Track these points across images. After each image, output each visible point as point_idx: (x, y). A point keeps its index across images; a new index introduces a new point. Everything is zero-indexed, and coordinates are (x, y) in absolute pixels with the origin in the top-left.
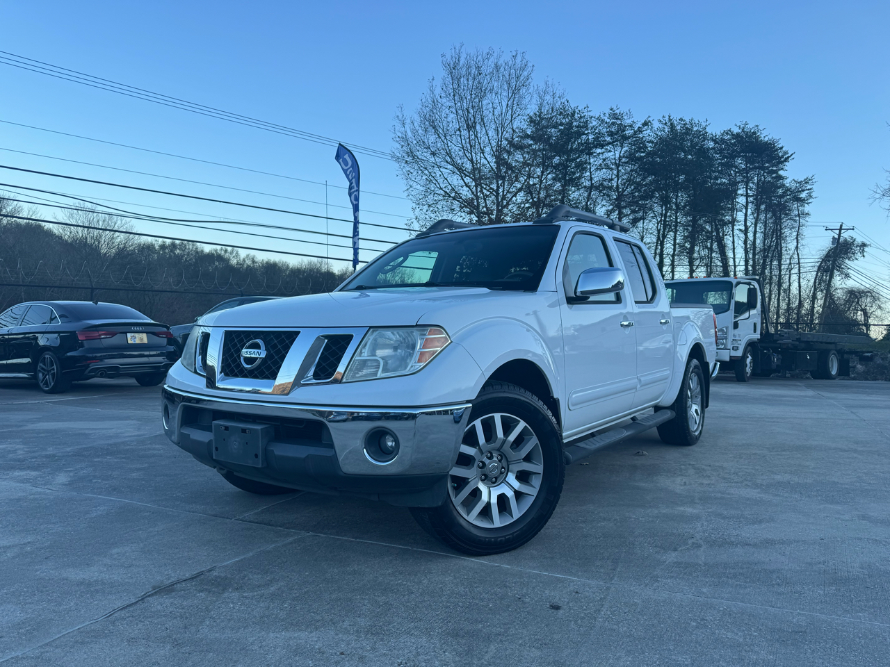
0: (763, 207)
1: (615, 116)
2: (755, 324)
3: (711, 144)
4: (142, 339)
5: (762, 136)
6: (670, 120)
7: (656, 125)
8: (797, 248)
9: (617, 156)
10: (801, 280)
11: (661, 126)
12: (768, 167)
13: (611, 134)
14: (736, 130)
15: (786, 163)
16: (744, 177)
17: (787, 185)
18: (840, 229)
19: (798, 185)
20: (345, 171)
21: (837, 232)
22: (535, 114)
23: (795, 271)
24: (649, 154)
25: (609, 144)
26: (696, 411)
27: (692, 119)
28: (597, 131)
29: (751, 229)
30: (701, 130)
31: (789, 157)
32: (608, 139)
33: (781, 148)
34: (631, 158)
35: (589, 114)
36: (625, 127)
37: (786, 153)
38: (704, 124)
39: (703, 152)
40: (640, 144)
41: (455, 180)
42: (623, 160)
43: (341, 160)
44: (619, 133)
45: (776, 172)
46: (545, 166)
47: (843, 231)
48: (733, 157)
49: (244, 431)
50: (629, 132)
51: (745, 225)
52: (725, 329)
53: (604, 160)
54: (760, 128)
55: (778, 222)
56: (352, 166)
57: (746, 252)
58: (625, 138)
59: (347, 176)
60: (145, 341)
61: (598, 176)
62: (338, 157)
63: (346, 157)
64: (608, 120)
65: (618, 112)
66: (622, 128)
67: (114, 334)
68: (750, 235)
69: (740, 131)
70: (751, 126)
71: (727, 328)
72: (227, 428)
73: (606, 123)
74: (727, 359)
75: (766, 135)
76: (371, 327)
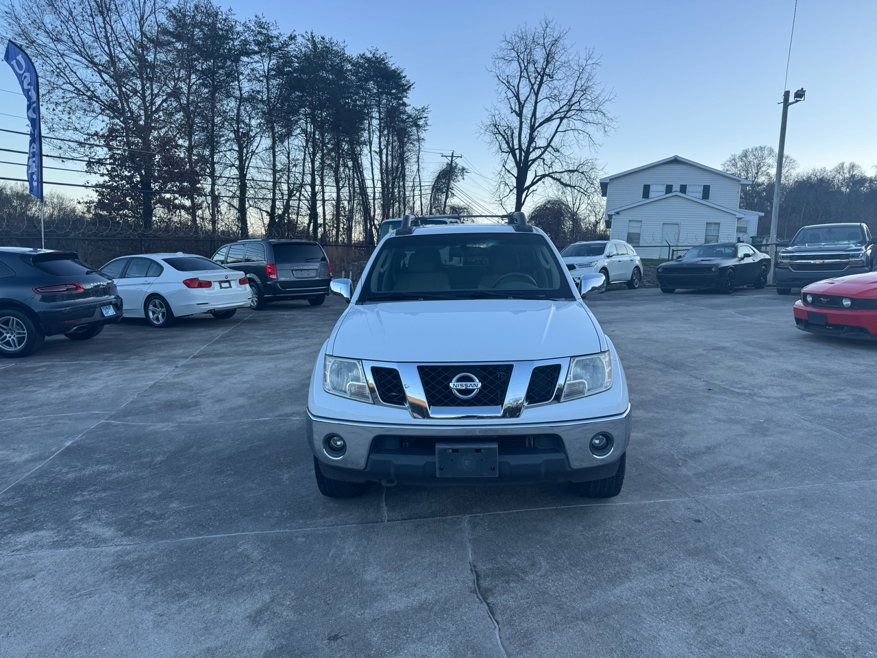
0: (386, 132)
1: (260, 25)
3: (349, 67)
5: (390, 63)
6: (313, 37)
7: (299, 40)
8: (418, 170)
9: (266, 68)
10: (422, 199)
11: (304, 41)
12: (394, 94)
13: (258, 43)
14: (369, 55)
15: (408, 91)
16: (376, 101)
17: (409, 112)
18: (452, 157)
19: (417, 112)
20: (19, 76)
21: (450, 158)
22: (175, 8)
23: (417, 192)
24: (296, 70)
25: (255, 53)
27: (331, 39)
28: (242, 38)
29: (385, 151)
30: (339, 50)
31: (411, 86)
32: (256, 49)
33: (404, 77)
34: (279, 71)
35: (233, 17)
36: (272, 37)
37: (408, 81)
38: (342, 45)
39: (339, 71)
40: (286, 59)
42: (273, 73)
43: (14, 62)
44: (266, 45)
45: (401, 99)
46: (191, 69)
47: (454, 158)
48: (367, 80)
50: (275, 44)
51: (380, 148)
53: (253, 70)
54: (389, 55)
55: (402, 145)
56: (28, 70)
57: (382, 173)
58: (273, 50)
59: (22, 83)
61: (247, 87)
62: (8, 58)
63: (20, 58)
64: (253, 28)
65: (263, 20)
66: (269, 39)
68: (384, 157)
69: (371, 56)
70: (380, 54)
73: (252, 31)
75: (393, 63)
76: (571, 357)
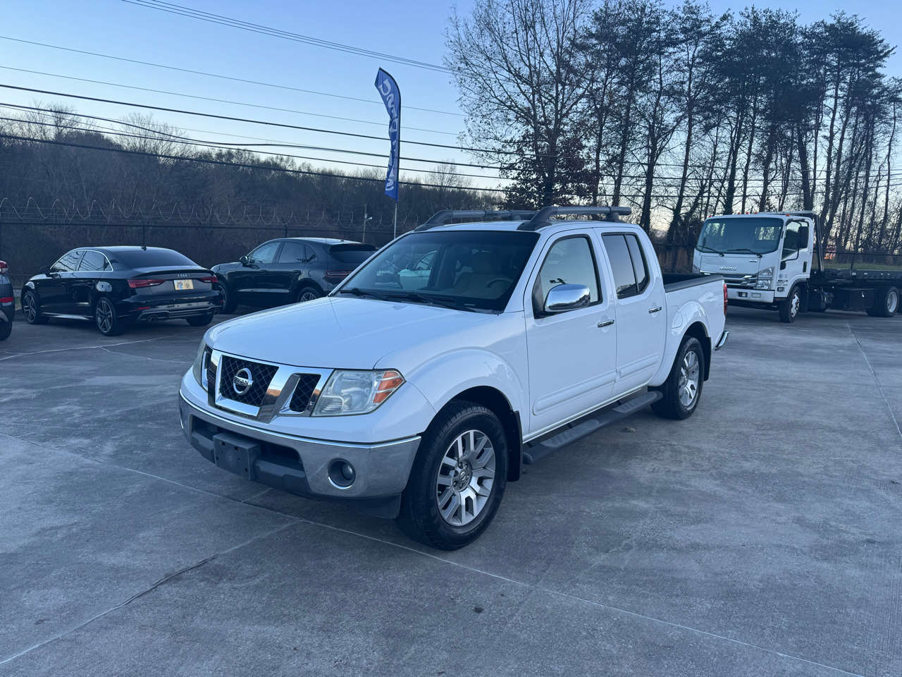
0: (854, 109)
1: (691, 10)
2: (805, 264)
3: (800, 39)
4: (188, 285)
5: (861, 27)
6: (754, 12)
7: (737, 18)
8: (888, 156)
9: (691, 56)
10: (890, 192)
11: (743, 19)
12: (863, 65)
13: (685, 31)
14: (830, 21)
15: (885, 59)
16: (834, 75)
17: (885, 84)
19: (898, 83)
20: (384, 98)
22: (601, 10)
23: (883, 183)
24: (730, 53)
25: (682, 41)
26: (692, 387)
27: (780, 10)
28: (669, 28)
29: (838, 136)
30: (789, 22)
31: (889, 52)
32: (681, 37)
33: (881, 41)
34: (706, 57)
35: (662, 7)
36: (702, 22)
37: (886, 47)
38: (793, 16)
39: (789, 48)
40: (718, 42)
41: (511, 88)
42: (697, 60)
43: (381, 87)
44: (693, 31)
45: (872, 69)
46: (610, 68)
48: (824, 53)
49: (236, 448)
50: (705, 28)
51: (831, 132)
52: (770, 269)
53: (676, 60)
54: (859, 18)
55: (870, 126)
56: (392, 92)
57: (829, 161)
58: (701, 35)
59: (386, 103)
60: (191, 287)
61: (669, 79)
62: (377, 84)
63: (386, 82)
64: (682, 15)
65: (694, 5)
66: (697, 24)
67: (161, 282)
68: (836, 143)
69: (834, 22)
70: (848, 17)
71: (773, 269)
72: (224, 443)
73: (680, 18)
74: (771, 300)
75: (864, 28)
76: (335, 369)
